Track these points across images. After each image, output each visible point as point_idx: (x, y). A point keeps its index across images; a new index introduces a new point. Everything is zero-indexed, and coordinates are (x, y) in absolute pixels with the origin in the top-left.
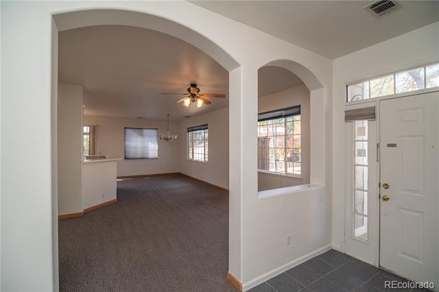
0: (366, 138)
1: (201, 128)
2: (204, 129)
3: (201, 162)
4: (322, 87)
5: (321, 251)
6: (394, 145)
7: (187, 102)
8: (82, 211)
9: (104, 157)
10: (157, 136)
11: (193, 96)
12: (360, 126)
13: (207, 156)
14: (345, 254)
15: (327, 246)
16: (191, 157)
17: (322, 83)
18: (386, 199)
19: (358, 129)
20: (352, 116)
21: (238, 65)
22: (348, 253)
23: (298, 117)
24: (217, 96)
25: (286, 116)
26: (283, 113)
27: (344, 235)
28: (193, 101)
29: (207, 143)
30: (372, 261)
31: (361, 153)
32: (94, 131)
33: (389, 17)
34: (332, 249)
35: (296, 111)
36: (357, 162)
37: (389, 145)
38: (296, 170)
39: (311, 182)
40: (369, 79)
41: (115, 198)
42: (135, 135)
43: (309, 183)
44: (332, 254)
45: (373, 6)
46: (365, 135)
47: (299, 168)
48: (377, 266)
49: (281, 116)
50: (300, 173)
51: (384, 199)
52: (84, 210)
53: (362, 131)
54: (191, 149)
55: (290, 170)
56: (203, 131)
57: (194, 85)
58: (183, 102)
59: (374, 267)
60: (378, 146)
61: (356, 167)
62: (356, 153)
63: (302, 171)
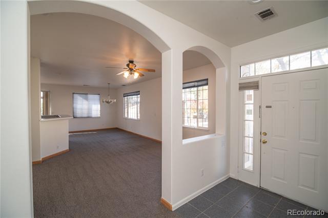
0: (252, 102)
1: (134, 94)
2: (137, 95)
3: (135, 120)
4: (224, 66)
5: (223, 179)
6: (270, 107)
7: (126, 74)
8: (41, 160)
9: (57, 117)
10: (100, 99)
11: (131, 70)
12: (248, 94)
13: (139, 115)
14: (238, 180)
15: (227, 176)
16: (126, 116)
17: (224, 63)
18: (265, 142)
19: (247, 95)
20: (244, 87)
21: (170, 49)
22: (240, 180)
23: (206, 87)
24: (149, 70)
25: (198, 86)
26: (196, 84)
27: (238, 167)
28: (131, 74)
29: (139, 105)
30: (255, 184)
31: (249, 112)
32: (46, 96)
33: (270, 21)
34: (230, 178)
35: (205, 82)
36: (246, 118)
37: (267, 107)
38: (205, 124)
39: (216, 133)
40: (255, 62)
41: (67, 148)
42: (81, 98)
43: (215, 133)
44: (230, 181)
45: (260, 13)
46: (251, 100)
47: (207, 123)
48: (259, 187)
49: (194, 86)
50: (207, 126)
51: (264, 143)
52: (43, 159)
53: (249, 97)
54: (126, 110)
55: (200, 125)
56: (136, 96)
57: (131, 62)
58: (123, 74)
59: (257, 187)
60: (260, 107)
61: (246, 122)
62: (246, 112)
63: (208, 125)
